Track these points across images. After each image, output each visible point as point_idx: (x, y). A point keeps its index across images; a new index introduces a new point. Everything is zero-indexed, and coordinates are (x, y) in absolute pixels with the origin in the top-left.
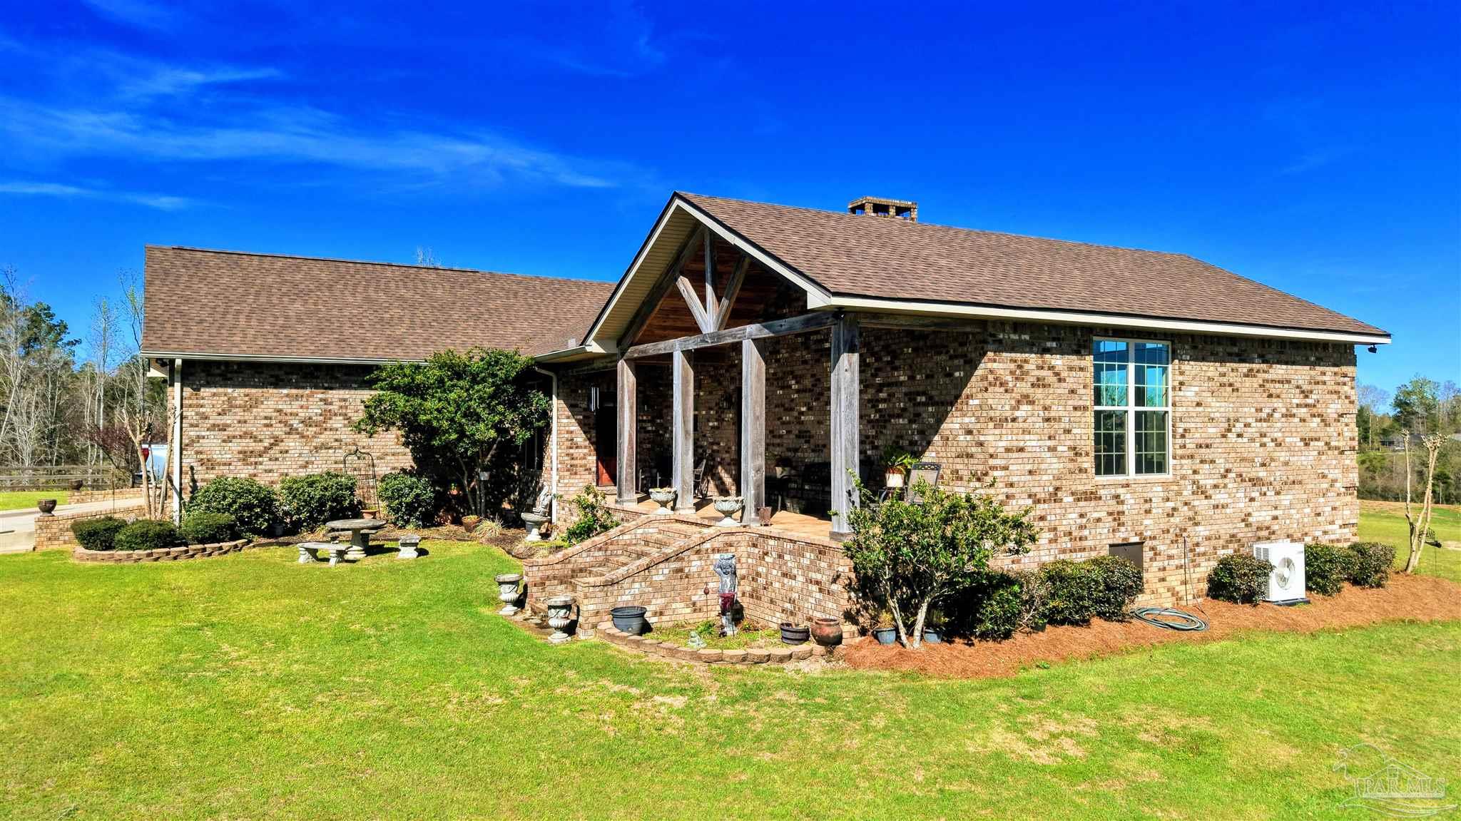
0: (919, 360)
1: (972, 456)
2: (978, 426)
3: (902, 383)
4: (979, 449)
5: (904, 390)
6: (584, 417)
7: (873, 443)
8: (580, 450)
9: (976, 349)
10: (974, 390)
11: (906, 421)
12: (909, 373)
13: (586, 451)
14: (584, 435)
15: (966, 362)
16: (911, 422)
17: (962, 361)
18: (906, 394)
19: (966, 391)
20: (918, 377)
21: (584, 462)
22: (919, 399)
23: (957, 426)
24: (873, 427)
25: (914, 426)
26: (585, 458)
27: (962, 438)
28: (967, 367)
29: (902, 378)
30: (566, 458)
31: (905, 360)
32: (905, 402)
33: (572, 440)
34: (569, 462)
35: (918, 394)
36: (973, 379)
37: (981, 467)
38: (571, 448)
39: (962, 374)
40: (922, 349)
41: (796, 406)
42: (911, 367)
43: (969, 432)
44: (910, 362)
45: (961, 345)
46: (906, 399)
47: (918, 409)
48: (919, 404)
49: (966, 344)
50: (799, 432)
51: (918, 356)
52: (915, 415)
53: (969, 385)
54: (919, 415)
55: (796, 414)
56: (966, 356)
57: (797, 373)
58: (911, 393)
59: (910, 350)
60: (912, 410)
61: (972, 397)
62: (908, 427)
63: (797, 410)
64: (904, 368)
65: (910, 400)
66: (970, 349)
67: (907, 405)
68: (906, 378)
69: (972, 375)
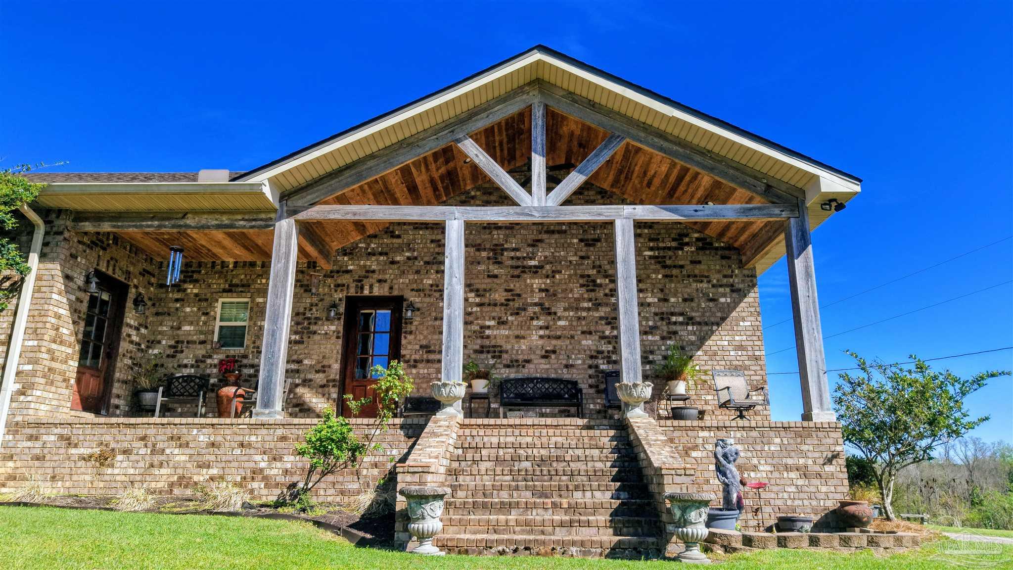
10: (744, 314)
17: (728, 290)
19: (734, 314)
20: (672, 300)
21: (64, 367)
22: (674, 319)
28: (735, 295)
32: (655, 321)
36: (742, 305)
39: (729, 300)
40: (676, 277)
41: (477, 319)
42: (662, 290)
43: (741, 347)
44: (660, 286)
45: (725, 276)
46: (657, 318)
47: (674, 328)
48: (675, 323)
49: (732, 277)
50: (482, 347)
51: (671, 282)
52: (669, 333)
53: (737, 310)
54: (675, 333)
55: (477, 328)
56: (732, 285)
57: (478, 286)
58: (663, 313)
59: (660, 276)
60: (665, 328)
61: (743, 320)
62: (661, 343)
63: (478, 324)
64: (652, 291)
65: (662, 319)
66: (736, 281)
67: (659, 324)
68: (656, 300)
69: (741, 301)
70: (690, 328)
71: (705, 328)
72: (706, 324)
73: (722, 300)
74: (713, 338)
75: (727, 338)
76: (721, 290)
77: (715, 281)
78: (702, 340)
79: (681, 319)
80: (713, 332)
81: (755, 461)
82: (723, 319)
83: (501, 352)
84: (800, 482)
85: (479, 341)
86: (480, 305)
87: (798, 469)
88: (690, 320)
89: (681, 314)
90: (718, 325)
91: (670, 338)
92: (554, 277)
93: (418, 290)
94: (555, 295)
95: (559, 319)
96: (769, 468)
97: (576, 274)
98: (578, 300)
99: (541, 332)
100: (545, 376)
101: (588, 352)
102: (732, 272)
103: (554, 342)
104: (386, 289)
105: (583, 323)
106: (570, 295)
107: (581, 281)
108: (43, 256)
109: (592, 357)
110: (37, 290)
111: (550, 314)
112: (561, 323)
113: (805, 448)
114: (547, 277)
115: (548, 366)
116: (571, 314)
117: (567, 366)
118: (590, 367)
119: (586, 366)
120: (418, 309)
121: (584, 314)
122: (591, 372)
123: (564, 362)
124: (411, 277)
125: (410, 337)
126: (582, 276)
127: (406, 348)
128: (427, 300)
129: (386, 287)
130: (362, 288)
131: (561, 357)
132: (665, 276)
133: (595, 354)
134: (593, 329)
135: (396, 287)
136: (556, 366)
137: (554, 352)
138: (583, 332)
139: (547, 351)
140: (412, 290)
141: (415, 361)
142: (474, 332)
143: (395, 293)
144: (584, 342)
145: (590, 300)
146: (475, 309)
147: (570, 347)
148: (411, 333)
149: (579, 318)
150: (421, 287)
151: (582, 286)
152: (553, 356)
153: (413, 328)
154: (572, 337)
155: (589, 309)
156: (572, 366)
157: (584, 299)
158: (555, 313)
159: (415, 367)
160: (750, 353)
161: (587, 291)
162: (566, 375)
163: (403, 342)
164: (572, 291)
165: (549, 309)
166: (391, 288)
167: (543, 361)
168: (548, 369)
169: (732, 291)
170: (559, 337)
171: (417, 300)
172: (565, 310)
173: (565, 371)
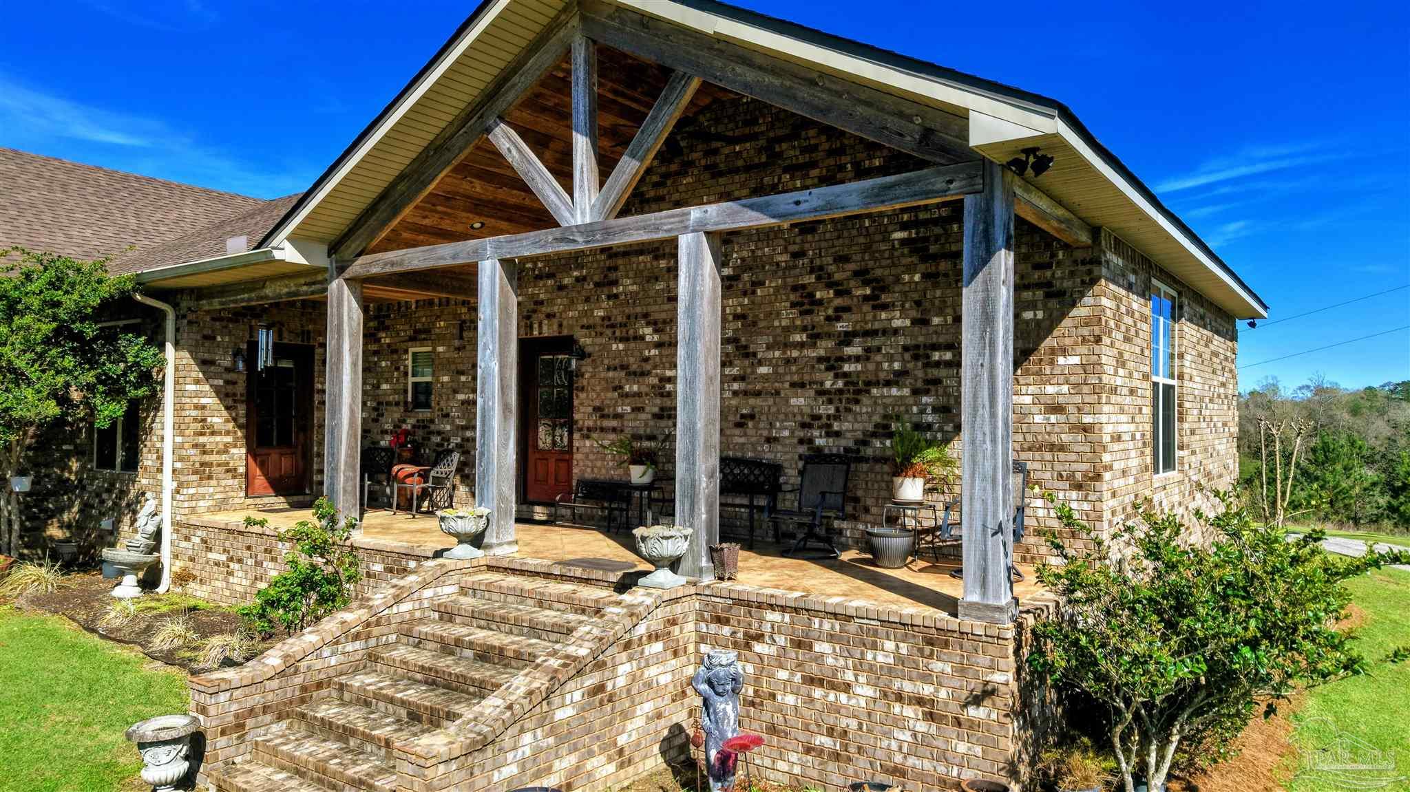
0: (938, 293)
1: (1062, 448)
2: (1078, 399)
3: (896, 332)
4: (1080, 437)
5: (902, 341)
6: (227, 382)
7: (829, 426)
8: (218, 439)
9: (1072, 274)
10: (1068, 341)
11: (906, 392)
12: (914, 314)
13: (229, 439)
14: (225, 413)
15: (1048, 296)
16: (916, 392)
17: (1040, 294)
18: (906, 348)
19: (1049, 342)
20: (936, 320)
21: (224, 457)
22: (936, 356)
23: (1028, 400)
24: (830, 401)
25: (925, 399)
26: (226, 452)
27: (1038, 419)
28: (1054, 304)
29: (897, 323)
30: (193, 452)
31: (904, 293)
32: (903, 361)
33: (204, 420)
34: (197, 459)
35: (935, 347)
36: (1067, 322)
37: (1084, 467)
38: (202, 434)
39: (1040, 315)
40: (946, 275)
41: (655, 367)
42: (918, 303)
44: (916, 296)
46: (907, 356)
48: (938, 364)
51: (936, 286)
52: (928, 382)
53: (1056, 333)
54: (937, 382)
56: (1049, 284)
58: (917, 347)
59: (917, 278)
60: (920, 374)
61: (1064, 352)
62: (911, 401)
65: (916, 358)
66: (1059, 273)
67: (910, 366)
68: (908, 323)
69: (1063, 315)
73: (1028, 315)
75: (1032, 389)
76: (1026, 295)
79: (948, 356)
81: (849, 676)
87: (920, 701)
89: (949, 347)
91: (927, 392)
92: (754, 292)
93: (589, 327)
94: (754, 324)
95: (760, 363)
97: (785, 286)
98: (788, 330)
99: (736, 386)
101: (799, 418)
103: (752, 401)
104: (555, 327)
105: (794, 368)
106: (776, 323)
107: (792, 297)
109: (804, 425)
111: (747, 355)
112: (763, 370)
114: (745, 294)
115: (742, 440)
116: (777, 354)
117: (769, 440)
118: (801, 442)
119: (795, 441)
120: (590, 355)
121: (795, 354)
122: (802, 449)
123: (765, 433)
124: (580, 307)
125: (582, 395)
126: (795, 288)
128: (599, 340)
129: (555, 322)
130: (531, 327)
131: (762, 425)
132: (925, 276)
133: (808, 420)
134: (807, 378)
135: (565, 323)
136: (753, 439)
137: (752, 417)
138: (793, 385)
139: (743, 416)
140: (583, 327)
141: (589, 429)
142: (653, 387)
143: (565, 332)
144: (793, 401)
145: (804, 329)
146: (653, 352)
147: (774, 409)
148: (583, 389)
149: (788, 361)
150: (591, 322)
151: (793, 305)
152: (750, 424)
153: (585, 383)
154: (778, 393)
155: (802, 345)
156: (776, 439)
157: (796, 327)
158: (755, 354)
159: (588, 437)
161: (801, 313)
162: (767, 454)
163: (576, 402)
164: (778, 314)
165: (746, 347)
166: (560, 325)
167: (738, 431)
168: (743, 444)
170: (758, 394)
171: (588, 341)
172: (769, 347)
173: (766, 447)
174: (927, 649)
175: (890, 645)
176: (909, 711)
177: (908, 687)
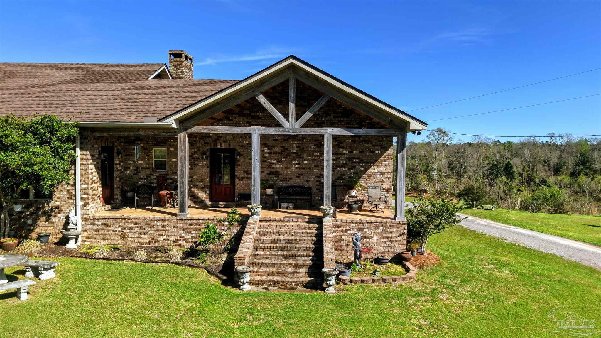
0: (355, 145)
2: (387, 171)
4: (387, 180)
5: (346, 156)
6: (97, 162)
8: (96, 185)
10: (385, 158)
12: (349, 150)
14: (97, 175)
16: (349, 169)
18: (347, 158)
19: (381, 158)
20: (355, 152)
21: (97, 192)
22: (355, 160)
23: (376, 171)
25: (351, 171)
26: (97, 189)
27: (378, 176)
28: (382, 150)
29: (345, 152)
31: (347, 145)
33: (93, 178)
36: (385, 154)
38: (92, 183)
39: (379, 152)
40: (357, 141)
41: (268, 160)
43: (383, 173)
44: (350, 146)
45: (379, 141)
46: (347, 160)
47: (354, 164)
48: (355, 162)
49: (382, 141)
50: (271, 172)
51: (355, 143)
52: (352, 166)
53: (383, 156)
54: (355, 167)
55: (268, 164)
56: (382, 145)
57: (269, 144)
58: (350, 158)
59: (350, 141)
60: (350, 165)
61: (385, 161)
62: (348, 171)
63: (269, 162)
64: (346, 148)
65: (349, 161)
66: (384, 143)
67: (348, 162)
68: (347, 152)
69: (385, 152)
70: (361, 165)
71: (368, 165)
72: (368, 163)
73: (377, 152)
74: (371, 169)
75: (377, 169)
76: (377, 147)
77: (374, 143)
78: (366, 170)
79: (358, 160)
80: (371, 166)
81: (372, 235)
82: (376, 161)
83: (279, 174)
84: (388, 243)
85: (269, 170)
86: (269, 153)
87: (388, 238)
88: (361, 161)
89: (358, 158)
90: (374, 163)
91: (352, 169)
92: (303, 141)
93: (242, 146)
94: (303, 149)
95: (305, 160)
96: (377, 238)
97: (312, 139)
98: (313, 152)
99: (297, 166)
100: (298, 185)
101: (316, 175)
102: (383, 139)
103: (302, 170)
104: (227, 145)
105: (315, 162)
106: (310, 149)
107: (315, 143)
108: (81, 149)
109: (318, 177)
110: (82, 164)
111: (300, 158)
112: (306, 162)
113: (392, 230)
114: (300, 140)
115: (299, 181)
116: (310, 158)
117: (307, 181)
118: (317, 181)
119: (315, 181)
120: (242, 155)
121: (316, 158)
122: (317, 183)
123: (306, 179)
124: (238, 140)
125: (239, 167)
127: (237, 172)
128: (246, 150)
129: (227, 144)
130: (217, 145)
131: (305, 177)
132: (352, 141)
133: (319, 175)
134: (319, 164)
135: (232, 144)
136: (303, 181)
137: (302, 175)
138: (315, 166)
139: (299, 174)
140: (239, 146)
141: (242, 178)
143: (232, 147)
144: (315, 170)
145: (318, 152)
146: (267, 155)
147: (309, 173)
148: (239, 165)
149: (313, 160)
150: (243, 144)
151: (315, 145)
152: (301, 176)
153: (240, 163)
154: (310, 168)
155: (318, 156)
156: (310, 181)
157: (316, 151)
158: (303, 158)
159: (242, 180)
160: (386, 176)
161: (317, 147)
162: (307, 185)
163: (236, 169)
164: (311, 147)
165: (300, 155)
166: (229, 145)
167: (297, 179)
168: (299, 182)
169: (381, 148)
170: (304, 168)
171: (241, 150)
172: (307, 156)
173: (306, 183)
174: (390, 227)
175: (382, 228)
176: (386, 240)
177: (385, 236)
